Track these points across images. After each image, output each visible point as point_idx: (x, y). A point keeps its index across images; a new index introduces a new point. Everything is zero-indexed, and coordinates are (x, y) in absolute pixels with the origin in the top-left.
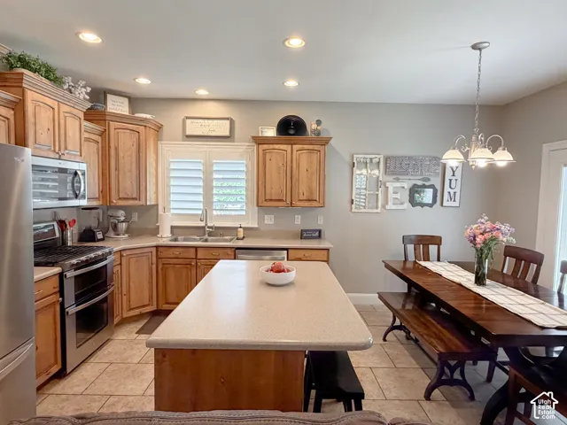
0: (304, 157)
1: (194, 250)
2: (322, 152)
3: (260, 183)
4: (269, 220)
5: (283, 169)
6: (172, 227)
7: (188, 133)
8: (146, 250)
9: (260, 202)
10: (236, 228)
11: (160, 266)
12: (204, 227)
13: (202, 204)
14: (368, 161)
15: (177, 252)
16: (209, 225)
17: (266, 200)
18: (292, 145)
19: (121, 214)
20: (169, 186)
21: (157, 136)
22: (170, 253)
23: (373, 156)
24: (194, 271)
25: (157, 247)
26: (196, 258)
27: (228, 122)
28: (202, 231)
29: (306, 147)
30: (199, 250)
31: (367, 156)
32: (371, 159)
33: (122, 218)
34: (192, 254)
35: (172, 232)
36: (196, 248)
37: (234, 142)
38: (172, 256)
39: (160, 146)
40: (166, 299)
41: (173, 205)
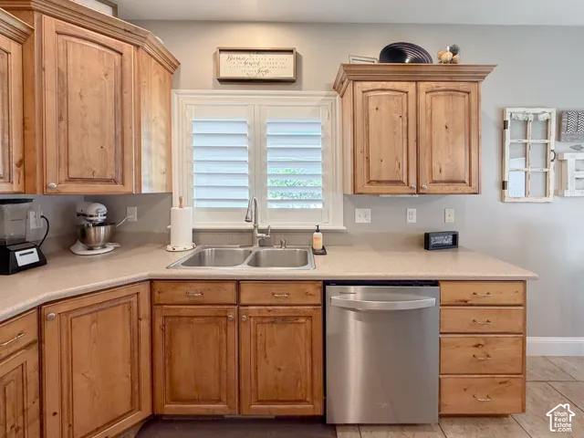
0: (440, 105)
1: (232, 287)
2: (473, 95)
3: (358, 151)
4: (362, 217)
5: (401, 124)
6: (195, 231)
7: (223, 75)
8: (124, 292)
9: (359, 185)
10: (311, 232)
11: (159, 321)
12: (251, 231)
13: (247, 193)
14: (531, 118)
15: (195, 292)
16: (262, 226)
17: (369, 182)
18: (416, 81)
19: (99, 211)
20: (190, 163)
21: (171, 81)
22: (181, 293)
23: (538, 110)
24: (232, 331)
25: (152, 281)
26: (238, 303)
27: (290, 57)
28: (248, 236)
29: (443, 85)
30: (243, 286)
31: (528, 110)
32: (536, 115)
33: (100, 219)
34: (228, 294)
35: (195, 240)
36: (238, 282)
37: (301, 89)
38: (186, 300)
39: (175, 97)
40: (172, 392)
41: (198, 194)
